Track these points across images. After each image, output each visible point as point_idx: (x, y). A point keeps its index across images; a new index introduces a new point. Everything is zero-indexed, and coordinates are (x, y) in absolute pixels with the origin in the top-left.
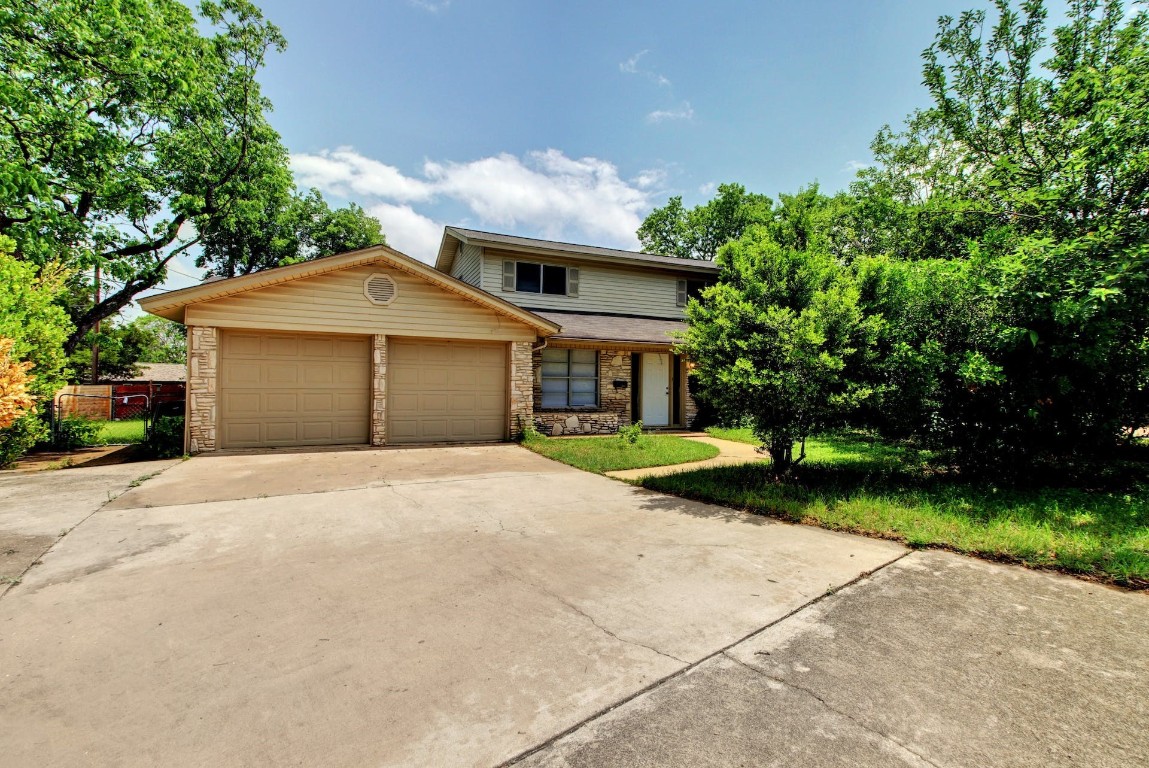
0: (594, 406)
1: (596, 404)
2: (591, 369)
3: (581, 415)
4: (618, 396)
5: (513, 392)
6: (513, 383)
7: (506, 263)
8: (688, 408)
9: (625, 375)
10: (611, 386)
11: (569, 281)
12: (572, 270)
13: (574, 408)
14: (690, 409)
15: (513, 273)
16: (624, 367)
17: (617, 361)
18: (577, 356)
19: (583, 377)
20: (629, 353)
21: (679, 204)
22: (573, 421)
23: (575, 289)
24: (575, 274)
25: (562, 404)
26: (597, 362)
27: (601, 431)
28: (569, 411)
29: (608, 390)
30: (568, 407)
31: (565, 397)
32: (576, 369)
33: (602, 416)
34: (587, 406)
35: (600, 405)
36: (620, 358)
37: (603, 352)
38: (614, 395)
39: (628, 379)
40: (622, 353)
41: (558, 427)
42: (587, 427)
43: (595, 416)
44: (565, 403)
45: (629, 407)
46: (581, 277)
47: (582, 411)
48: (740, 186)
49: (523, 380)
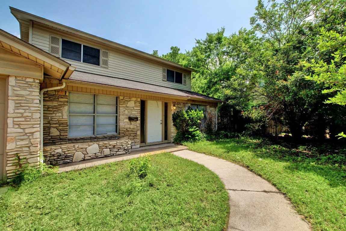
0: (115, 133)
1: (116, 132)
2: (112, 109)
3: (101, 143)
4: (132, 127)
5: (9, 130)
6: (10, 121)
7: (52, 37)
8: (172, 131)
9: (137, 113)
10: (127, 120)
11: (102, 58)
12: (103, 51)
13: (98, 136)
14: (173, 131)
15: (58, 44)
16: (135, 108)
17: (131, 104)
18: (101, 99)
19: (106, 114)
20: (139, 100)
21: (157, 53)
22: (93, 148)
23: (106, 63)
24: (106, 55)
25: (89, 134)
26: (117, 104)
27: (118, 153)
28: (92, 139)
29: (124, 123)
30: (93, 136)
31: (92, 129)
32: (100, 109)
33: (118, 142)
34: (110, 134)
35: (118, 134)
36: (133, 102)
37: (121, 98)
38: (129, 126)
39: (139, 116)
40: (134, 99)
41: (79, 155)
42: (107, 151)
43: (113, 142)
44: (92, 132)
45: (139, 133)
46: (110, 57)
47: (105, 138)
48: (178, 48)
49: (25, 117)
